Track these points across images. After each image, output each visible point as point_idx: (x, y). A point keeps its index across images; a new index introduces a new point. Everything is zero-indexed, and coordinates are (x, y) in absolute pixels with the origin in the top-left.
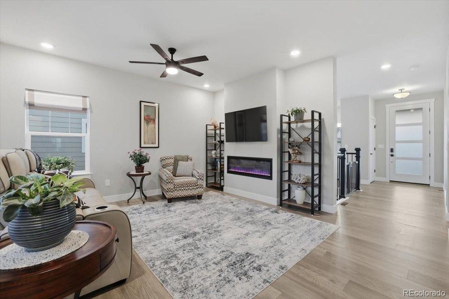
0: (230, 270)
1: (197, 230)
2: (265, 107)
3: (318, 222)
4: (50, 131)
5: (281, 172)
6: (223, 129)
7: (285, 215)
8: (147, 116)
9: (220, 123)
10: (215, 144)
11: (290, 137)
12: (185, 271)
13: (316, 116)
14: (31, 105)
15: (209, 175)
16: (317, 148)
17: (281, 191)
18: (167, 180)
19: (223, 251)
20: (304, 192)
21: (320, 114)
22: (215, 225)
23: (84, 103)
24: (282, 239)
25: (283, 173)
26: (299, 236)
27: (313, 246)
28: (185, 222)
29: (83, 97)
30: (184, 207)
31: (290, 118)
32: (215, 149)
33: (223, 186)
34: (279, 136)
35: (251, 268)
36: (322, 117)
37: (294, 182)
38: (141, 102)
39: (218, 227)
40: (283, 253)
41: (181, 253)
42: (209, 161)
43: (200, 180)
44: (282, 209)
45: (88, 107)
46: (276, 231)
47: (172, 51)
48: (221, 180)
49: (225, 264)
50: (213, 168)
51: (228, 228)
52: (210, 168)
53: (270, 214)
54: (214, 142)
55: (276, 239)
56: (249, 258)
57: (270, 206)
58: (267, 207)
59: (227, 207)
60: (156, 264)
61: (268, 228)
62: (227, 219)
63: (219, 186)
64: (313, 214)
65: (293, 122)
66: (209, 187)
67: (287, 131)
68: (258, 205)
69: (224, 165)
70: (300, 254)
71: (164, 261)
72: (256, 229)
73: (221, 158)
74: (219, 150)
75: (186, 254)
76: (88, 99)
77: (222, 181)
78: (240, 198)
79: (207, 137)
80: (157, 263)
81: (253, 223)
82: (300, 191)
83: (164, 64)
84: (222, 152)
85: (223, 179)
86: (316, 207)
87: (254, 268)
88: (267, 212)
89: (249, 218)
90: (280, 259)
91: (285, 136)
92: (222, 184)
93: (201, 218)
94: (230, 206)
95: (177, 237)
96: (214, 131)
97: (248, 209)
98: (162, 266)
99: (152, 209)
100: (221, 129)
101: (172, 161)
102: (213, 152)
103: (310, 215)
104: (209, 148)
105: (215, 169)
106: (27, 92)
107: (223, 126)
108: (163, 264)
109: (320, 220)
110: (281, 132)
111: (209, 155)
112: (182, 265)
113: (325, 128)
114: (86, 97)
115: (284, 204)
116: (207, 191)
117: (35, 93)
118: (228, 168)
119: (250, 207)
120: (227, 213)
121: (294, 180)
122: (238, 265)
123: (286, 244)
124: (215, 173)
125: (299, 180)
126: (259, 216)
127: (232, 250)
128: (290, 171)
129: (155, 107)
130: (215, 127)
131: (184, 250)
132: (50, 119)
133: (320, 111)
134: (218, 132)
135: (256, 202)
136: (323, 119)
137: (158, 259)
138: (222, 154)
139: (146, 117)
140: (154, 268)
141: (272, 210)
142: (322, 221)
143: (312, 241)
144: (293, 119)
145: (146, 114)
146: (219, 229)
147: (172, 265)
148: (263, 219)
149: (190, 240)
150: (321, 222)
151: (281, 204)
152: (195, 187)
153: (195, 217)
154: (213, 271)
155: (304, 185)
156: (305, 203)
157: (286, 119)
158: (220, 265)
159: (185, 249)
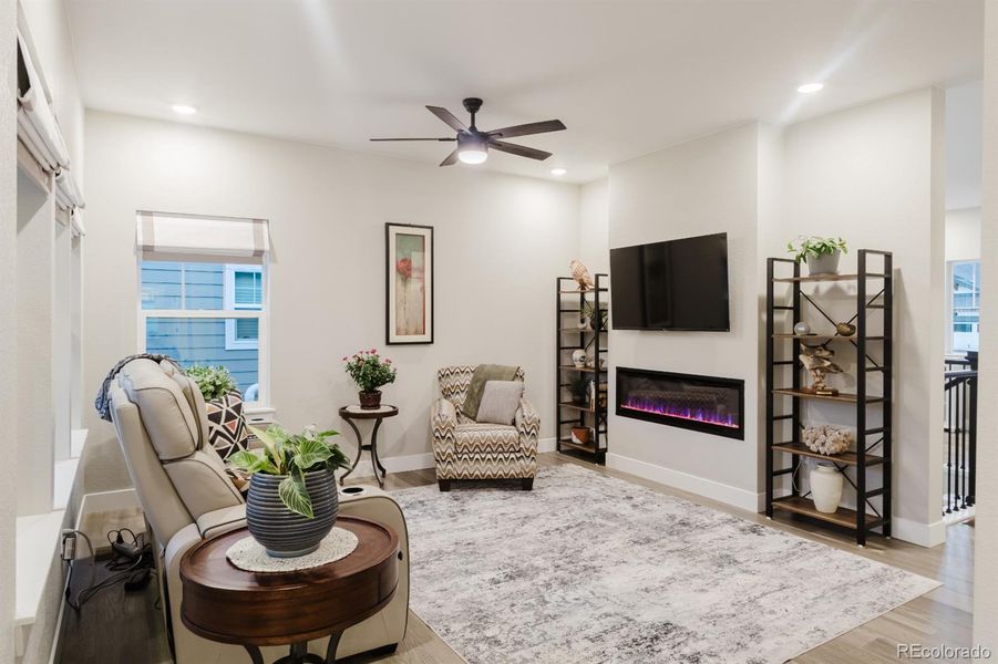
0: (624, 656)
1: (539, 562)
2: (723, 236)
3: (876, 566)
4: (183, 306)
5: (770, 418)
6: (606, 290)
7: (780, 540)
8: (404, 260)
9: (597, 276)
10: (582, 334)
11: (797, 319)
12: (519, 647)
13: (875, 265)
14: (147, 251)
15: (565, 417)
16: (877, 354)
17: (770, 474)
18: (437, 430)
19: (607, 615)
20: (838, 479)
21: (888, 257)
22: (586, 554)
23: (258, 236)
24: (762, 601)
25: (775, 422)
26: (813, 596)
27: (847, 624)
28: (508, 542)
29: (255, 221)
30: (500, 503)
31: (797, 265)
32: (582, 347)
33: (606, 450)
34: (765, 317)
35: (677, 656)
36: (894, 267)
37: (808, 449)
38: (388, 225)
39: (592, 558)
40: (761, 633)
41: (508, 610)
42: (565, 380)
43: (528, 438)
44: (771, 525)
45: (266, 247)
46: (751, 579)
47: (473, 105)
48: (598, 432)
49: (612, 642)
50: (577, 398)
51: (617, 563)
52: (567, 398)
53: (738, 535)
54: (581, 326)
55: (745, 599)
56: (670, 636)
57: (737, 514)
58: (729, 517)
59: (614, 510)
60: (452, 630)
61: (727, 570)
62: (617, 540)
63: (593, 451)
64: (864, 545)
65: (805, 279)
66: (566, 452)
67: (790, 303)
68: (702, 509)
69: (606, 392)
70: (806, 639)
71: (469, 624)
72: (694, 571)
73: (600, 373)
74: (592, 349)
75: (519, 615)
76: (265, 225)
77: (602, 436)
78: (653, 486)
79: (559, 311)
80: (455, 627)
81: (685, 553)
82: (827, 477)
83: (454, 140)
84: (601, 356)
85: (605, 432)
86: (875, 524)
87: (684, 656)
88: (729, 529)
89: (675, 543)
90: (752, 643)
91: (784, 318)
92: (602, 445)
93: (547, 533)
94: (624, 508)
95: (493, 575)
96: (579, 295)
97: (672, 518)
98: (468, 635)
99: (420, 505)
100: (597, 290)
101: (467, 380)
102: (578, 354)
103: (854, 545)
104: (566, 343)
105: (580, 400)
106: (139, 218)
107: (605, 283)
108: (469, 630)
109: (883, 562)
110: (771, 306)
111: (566, 362)
112: (511, 636)
113: (905, 297)
114: (260, 221)
115: (780, 509)
116: (559, 462)
117: (156, 220)
118: (620, 400)
119: (681, 514)
120: (617, 524)
121: (808, 443)
122: (643, 646)
123: (772, 612)
124: (583, 413)
125: (823, 444)
126: (705, 537)
127: (630, 614)
128: (796, 418)
129: (423, 237)
130: (583, 285)
131: (513, 605)
132: (183, 277)
133: (888, 250)
134: (590, 297)
135: (699, 501)
136: (899, 271)
137: (455, 619)
138: (602, 362)
139: (402, 265)
140: (450, 636)
141: (741, 525)
142: (891, 565)
143: (846, 611)
144: (805, 270)
145: (401, 257)
146: (595, 563)
147: (489, 633)
148: (714, 547)
149: (523, 584)
150: (886, 566)
151: (770, 509)
152: (512, 456)
153: (532, 530)
154: (585, 654)
155: (838, 461)
156: (840, 511)
157: (784, 271)
158: (599, 642)
159: (515, 602)
